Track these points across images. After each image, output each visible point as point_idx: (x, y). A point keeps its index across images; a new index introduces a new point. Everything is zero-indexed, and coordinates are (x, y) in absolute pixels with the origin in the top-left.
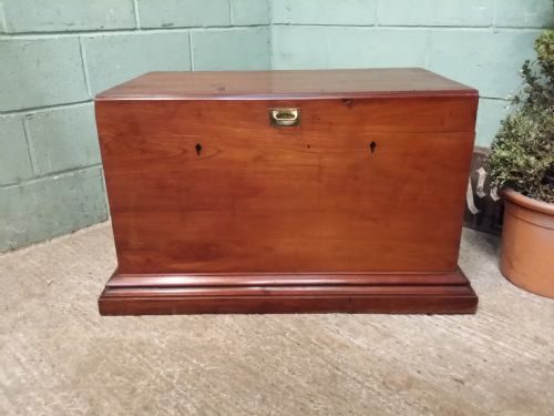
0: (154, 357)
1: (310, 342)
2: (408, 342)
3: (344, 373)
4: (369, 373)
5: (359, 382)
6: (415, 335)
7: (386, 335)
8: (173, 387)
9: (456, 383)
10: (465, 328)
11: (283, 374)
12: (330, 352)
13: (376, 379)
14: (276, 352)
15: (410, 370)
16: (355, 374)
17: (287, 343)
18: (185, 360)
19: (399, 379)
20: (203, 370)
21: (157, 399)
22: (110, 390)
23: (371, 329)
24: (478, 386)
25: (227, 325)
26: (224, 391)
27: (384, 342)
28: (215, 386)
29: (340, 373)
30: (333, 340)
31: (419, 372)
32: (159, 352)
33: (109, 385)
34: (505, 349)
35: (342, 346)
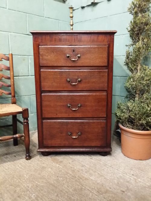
0: (24, 181)
1: (76, 177)
2: (108, 178)
3: (85, 187)
4: (94, 188)
5: (90, 191)
6: (111, 176)
7: (101, 176)
8: (28, 190)
9: (121, 192)
10: (128, 174)
11: (65, 187)
12: (82, 181)
13: (96, 190)
14: (64, 180)
15: (107, 187)
16: (89, 188)
17: (68, 177)
18: (34, 182)
19: (103, 190)
20: (39, 185)
21: (23, 194)
22: (8, 191)
23: (96, 174)
24: (129, 193)
25: (49, 171)
26: (45, 192)
27: (100, 178)
28: (42, 191)
29: (84, 188)
30: (83, 177)
31: (110, 188)
32: (26, 179)
33: (8, 189)
34: (140, 182)
35: (86, 179)
